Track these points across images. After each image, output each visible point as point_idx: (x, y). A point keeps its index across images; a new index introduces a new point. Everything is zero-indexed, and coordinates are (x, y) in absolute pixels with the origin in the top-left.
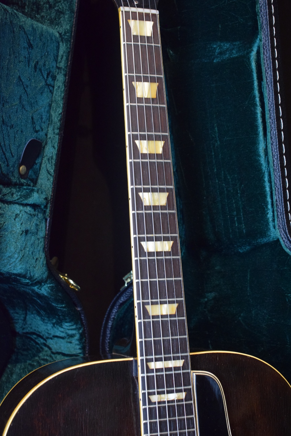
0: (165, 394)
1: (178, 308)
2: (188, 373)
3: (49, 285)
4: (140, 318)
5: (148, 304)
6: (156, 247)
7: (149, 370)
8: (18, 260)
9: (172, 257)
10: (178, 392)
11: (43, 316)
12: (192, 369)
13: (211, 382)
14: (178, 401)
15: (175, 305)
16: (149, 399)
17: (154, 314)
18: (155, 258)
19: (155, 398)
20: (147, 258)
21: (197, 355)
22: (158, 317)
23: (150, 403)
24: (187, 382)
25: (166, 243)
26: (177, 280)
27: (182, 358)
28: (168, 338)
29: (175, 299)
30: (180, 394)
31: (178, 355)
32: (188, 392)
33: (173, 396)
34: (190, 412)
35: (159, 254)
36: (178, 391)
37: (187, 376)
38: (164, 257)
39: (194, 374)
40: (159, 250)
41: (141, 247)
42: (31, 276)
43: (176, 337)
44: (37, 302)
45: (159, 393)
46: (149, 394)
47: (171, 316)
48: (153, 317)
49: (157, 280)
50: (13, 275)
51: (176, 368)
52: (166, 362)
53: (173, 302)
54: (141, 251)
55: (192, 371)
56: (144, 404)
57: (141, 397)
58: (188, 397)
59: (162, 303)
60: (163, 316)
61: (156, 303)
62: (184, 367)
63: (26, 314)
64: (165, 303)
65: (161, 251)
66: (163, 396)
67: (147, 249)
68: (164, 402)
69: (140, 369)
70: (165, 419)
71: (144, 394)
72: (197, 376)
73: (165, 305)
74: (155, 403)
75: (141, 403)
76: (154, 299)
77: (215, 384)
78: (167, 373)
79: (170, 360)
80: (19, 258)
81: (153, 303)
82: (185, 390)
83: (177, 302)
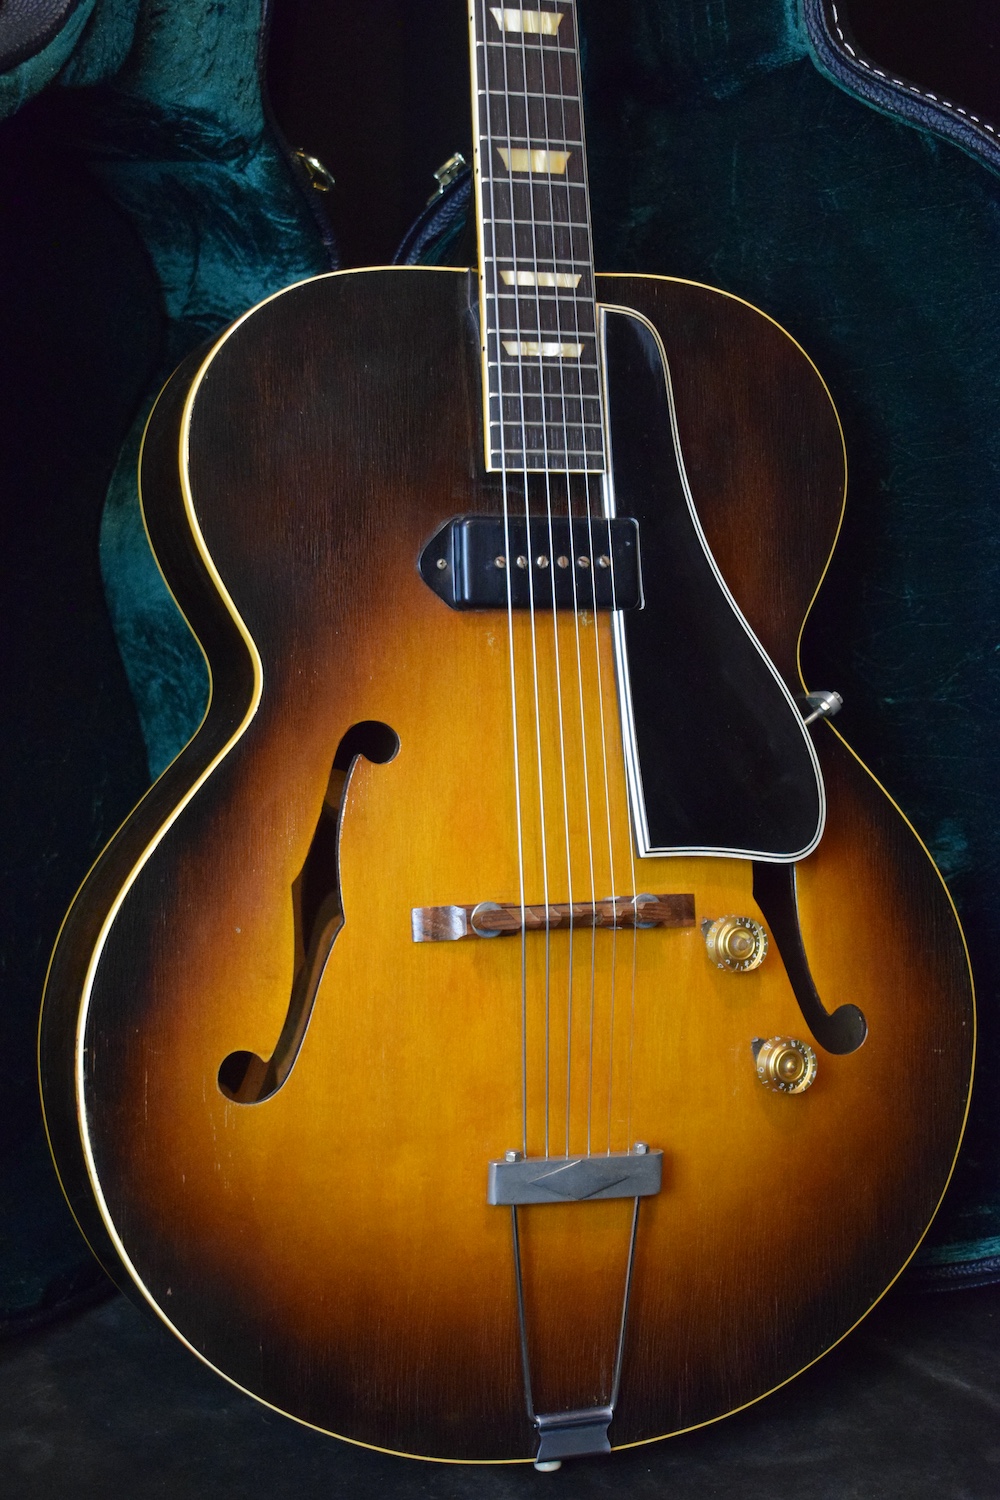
0: (537, 341)
1: (570, 163)
2: (590, 305)
3: (263, 159)
4: (485, 174)
5: (504, 144)
6: (523, 22)
7: (504, 288)
8: (200, 73)
9: (560, 49)
10: (566, 342)
11: (239, 264)
12: (599, 299)
13: (640, 331)
14: (567, 360)
15: (564, 156)
16: (502, 346)
17: (518, 168)
18: (523, 46)
19: (514, 348)
20: (504, 45)
21: (610, 277)
22: (525, 175)
23: (505, 356)
24: (588, 323)
25: (546, 16)
26: (570, 101)
27: (578, 270)
28: (547, 223)
29: (564, 142)
30: (571, 346)
31: (567, 262)
32: (590, 345)
33: (552, 349)
34: (592, 388)
35: (531, 38)
36: (566, 340)
37: (586, 312)
38: (541, 47)
39: (601, 311)
40: (530, 31)
41: (491, 18)
42: (227, 119)
43: (565, 224)
44: (229, 216)
45: (525, 338)
46: (504, 337)
47: (555, 177)
48: (516, 175)
49: (526, 94)
50: (187, 115)
51: (563, 291)
52: (540, 274)
53: (559, 148)
54: (491, 29)
55: (598, 305)
56: (492, 358)
57: (485, 343)
58: (589, 355)
59: (535, 147)
60: (536, 175)
61: (523, 146)
62: (581, 290)
63: (195, 265)
64: (542, 147)
65: (535, 31)
66: (533, 345)
67: (505, 24)
68: (535, 359)
69: (483, 284)
70: (537, 395)
71: (492, 337)
72: (609, 315)
73: (543, 153)
74: (515, 359)
75: (485, 355)
76: (518, 136)
77: (647, 336)
78: (544, 297)
79: (549, 271)
80: (204, 70)
81: (515, 145)
82: (582, 340)
83: (569, 148)
